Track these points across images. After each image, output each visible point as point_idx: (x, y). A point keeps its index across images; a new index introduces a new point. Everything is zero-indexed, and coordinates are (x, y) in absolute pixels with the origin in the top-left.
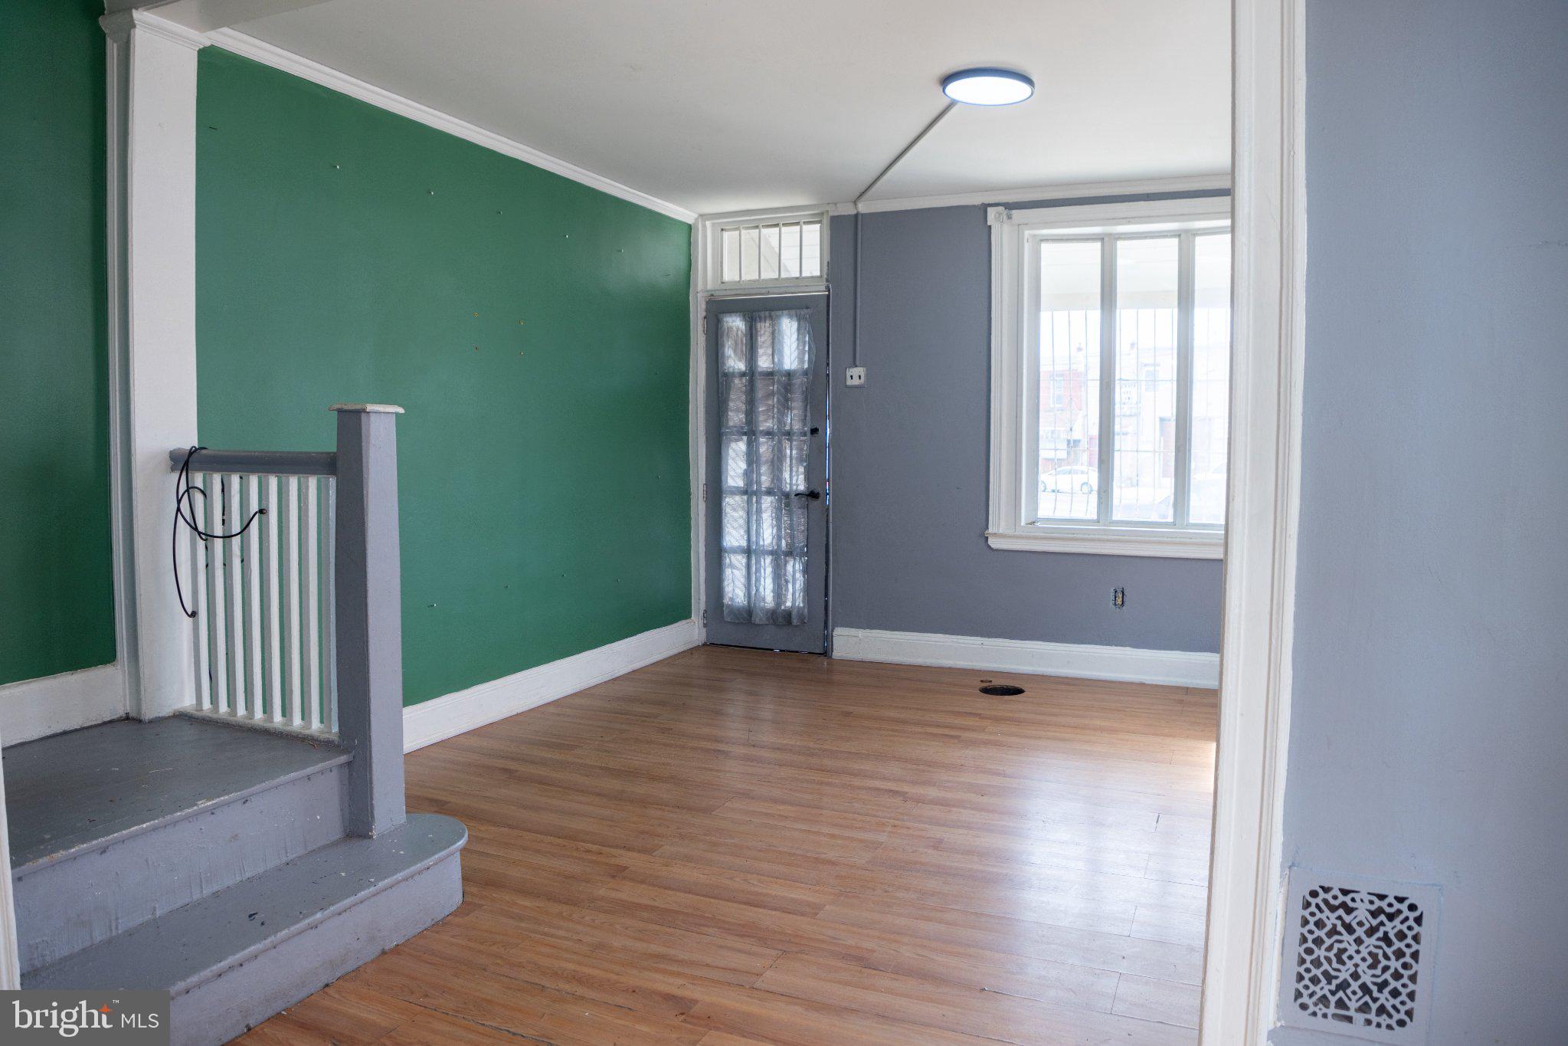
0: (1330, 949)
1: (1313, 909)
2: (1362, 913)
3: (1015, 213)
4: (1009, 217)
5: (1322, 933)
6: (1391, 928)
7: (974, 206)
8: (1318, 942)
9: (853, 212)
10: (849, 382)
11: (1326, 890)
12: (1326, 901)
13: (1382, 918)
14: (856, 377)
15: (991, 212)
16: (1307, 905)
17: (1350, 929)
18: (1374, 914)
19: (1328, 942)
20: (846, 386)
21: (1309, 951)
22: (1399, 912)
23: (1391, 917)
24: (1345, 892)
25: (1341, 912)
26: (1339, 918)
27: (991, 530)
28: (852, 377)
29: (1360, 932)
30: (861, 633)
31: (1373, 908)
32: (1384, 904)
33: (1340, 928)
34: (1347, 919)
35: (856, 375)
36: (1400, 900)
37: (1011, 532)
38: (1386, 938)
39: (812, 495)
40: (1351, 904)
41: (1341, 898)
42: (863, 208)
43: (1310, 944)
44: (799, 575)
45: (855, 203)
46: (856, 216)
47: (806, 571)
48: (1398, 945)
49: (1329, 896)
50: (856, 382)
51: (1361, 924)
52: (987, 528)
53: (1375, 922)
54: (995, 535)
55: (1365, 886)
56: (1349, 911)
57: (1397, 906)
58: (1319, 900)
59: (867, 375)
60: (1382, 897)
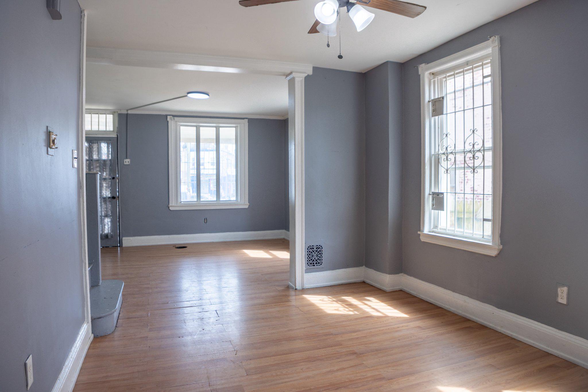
0: (311, 255)
1: (309, 250)
2: (315, 249)
3: (176, 118)
4: (174, 119)
5: (310, 253)
6: (319, 250)
7: (163, 115)
8: (310, 254)
9: (126, 113)
10: (125, 163)
11: (310, 246)
12: (310, 248)
13: (318, 249)
14: (127, 162)
15: (169, 117)
16: (308, 249)
17: (314, 251)
18: (317, 248)
19: (311, 254)
20: (124, 164)
21: (309, 256)
22: (320, 247)
23: (319, 248)
24: (313, 246)
25: (312, 249)
26: (312, 250)
27: (170, 205)
28: (126, 162)
29: (315, 252)
30: (131, 238)
31: (316, 248)
32: (317, 247)
33: (312, 252)
34: (313, 250)
35: (127, 161)
36: (320, 246)
37: (176, 205)
38: (318, 252)
39: (114, 198)
40: (314, 248)
41: (312, 247)
42: (130, 112)
43: (309, 255)
44: (109, 223)
45: (127, 110)
46: (127, 114)
47: (112, 222)
48: (320, 252)
49: (310, 247)
50: (127, 163)
51: (315, 250)
52: (169, 204)
53: (317, 250)
54: (171, 206)
55: (315, 244)
56: (313, 249)
57: (319, 247)
58: (309, 248)
59: (131, 161)
60: (317, 246)
